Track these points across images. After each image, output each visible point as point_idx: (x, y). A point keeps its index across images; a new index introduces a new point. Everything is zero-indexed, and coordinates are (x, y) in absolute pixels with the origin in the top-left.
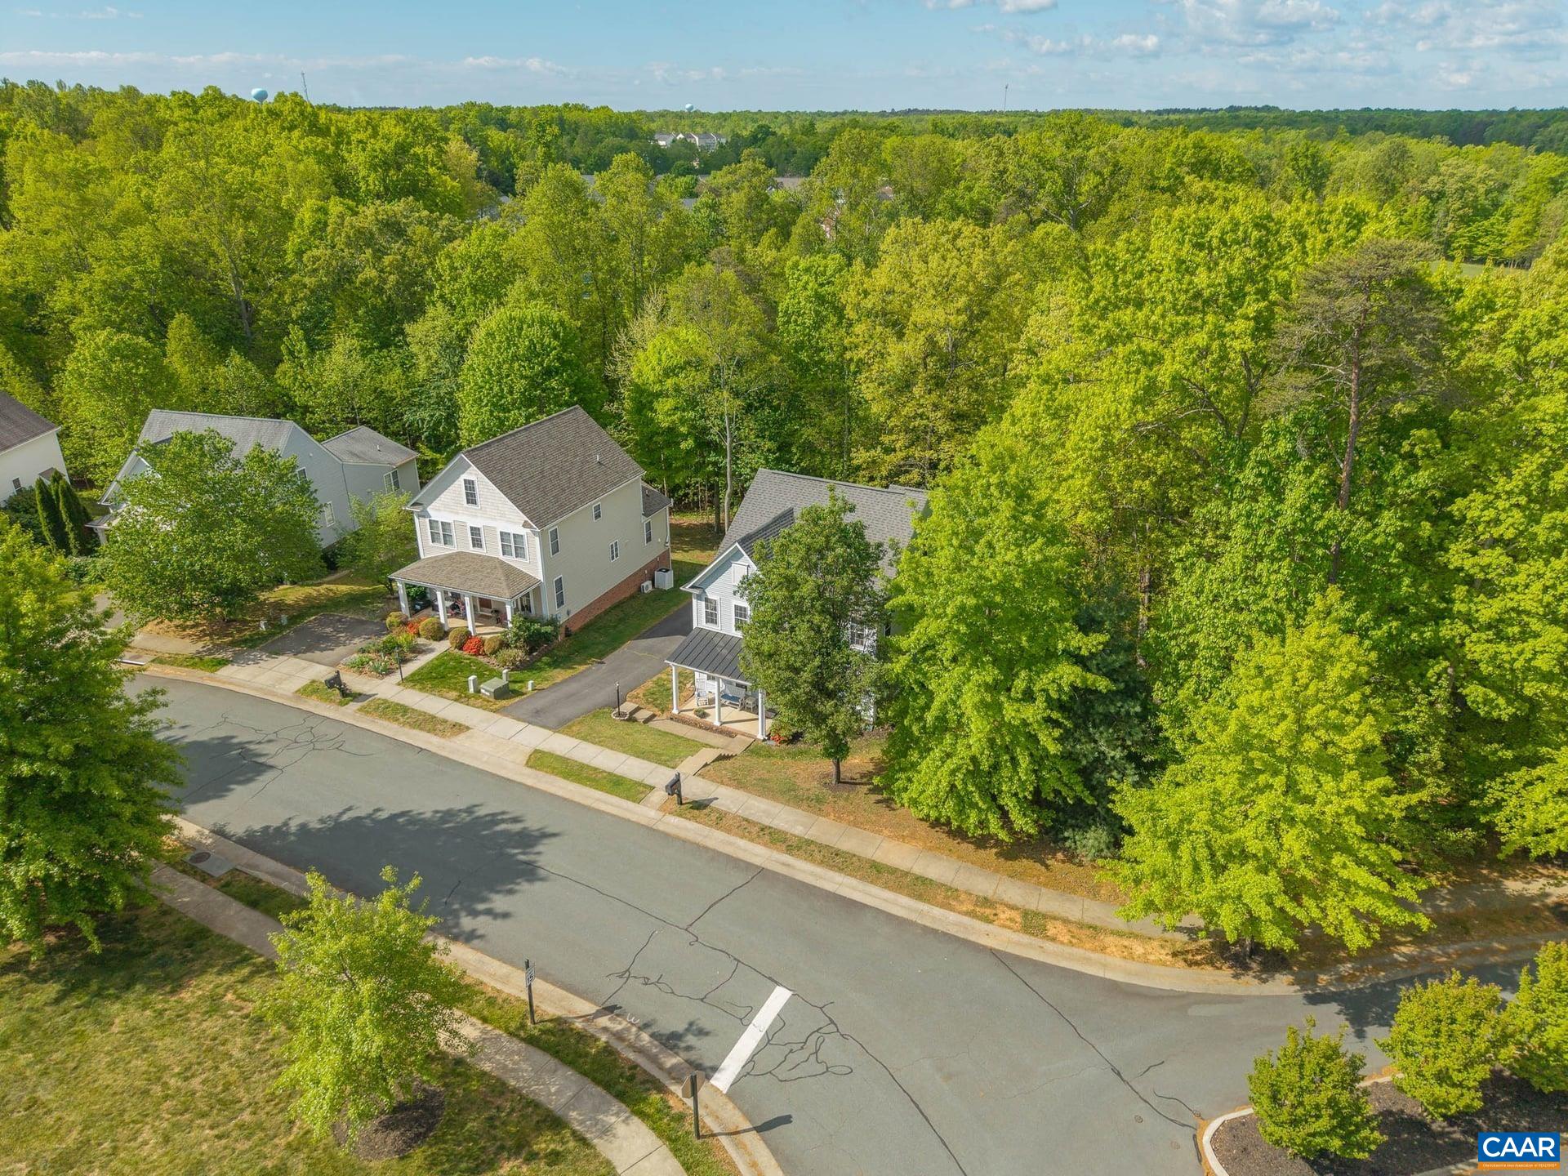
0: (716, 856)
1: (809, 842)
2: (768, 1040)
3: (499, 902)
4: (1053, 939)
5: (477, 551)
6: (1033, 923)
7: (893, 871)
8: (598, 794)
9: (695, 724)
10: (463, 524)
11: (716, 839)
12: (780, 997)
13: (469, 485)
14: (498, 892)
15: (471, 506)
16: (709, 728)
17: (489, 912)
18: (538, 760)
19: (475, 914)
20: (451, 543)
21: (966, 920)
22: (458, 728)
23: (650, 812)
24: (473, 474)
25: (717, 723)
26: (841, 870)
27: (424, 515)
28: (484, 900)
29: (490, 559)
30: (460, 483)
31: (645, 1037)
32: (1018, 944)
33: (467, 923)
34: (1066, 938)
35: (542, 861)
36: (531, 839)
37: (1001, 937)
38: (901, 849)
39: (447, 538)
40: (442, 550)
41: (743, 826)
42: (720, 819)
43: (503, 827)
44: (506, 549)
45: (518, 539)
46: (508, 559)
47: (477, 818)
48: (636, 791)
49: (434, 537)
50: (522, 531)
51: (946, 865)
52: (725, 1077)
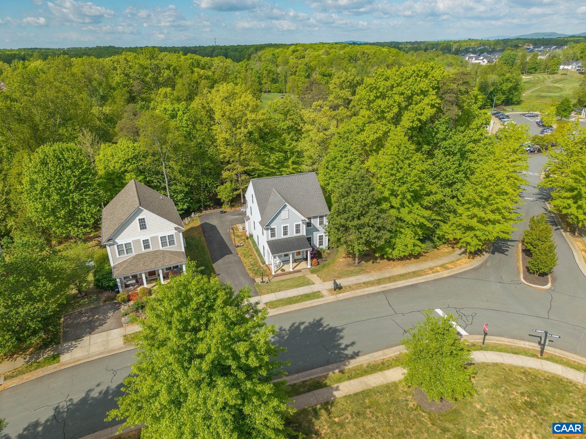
0: (368, 295)
1: (380, 280)
4: (452, 268)
5: (148, 250)
6: (444, 267)
7: (406, 274)
8: (308, 302)
9: (285, 274)
10: (139, 241)
11: (359, 292)
12: (440, 312)
13: (142, 222)
14: (339, 340)
15: (143, 230)
16: (290, 273)
17: (347, 346)
19: (345, 349)
20: (132, 252)
21: (435, 274)
23: (330, 298)
24: (145, 214)
25: (291, 270)
26: (397, 281)
28: (340, 344)
30: (136, 221)
32: (449, 273)
33: (348, 352)
34: (453, 267)
35: (332, 325)
36: (318, 323)
37: (445, 274)
38: (399, 269)
39: (129, 250)
40: (126, 257)
41: (359, 286)
42: (350, 288)
43: (302, 327)
44: (164, 244)
45: (171, 237)
46: (165, 248)
47: (289, 330)
48: (317, 295)
49: (120, 252)
50: (173, 232)
51: (412, 266)
52: (463, 332)
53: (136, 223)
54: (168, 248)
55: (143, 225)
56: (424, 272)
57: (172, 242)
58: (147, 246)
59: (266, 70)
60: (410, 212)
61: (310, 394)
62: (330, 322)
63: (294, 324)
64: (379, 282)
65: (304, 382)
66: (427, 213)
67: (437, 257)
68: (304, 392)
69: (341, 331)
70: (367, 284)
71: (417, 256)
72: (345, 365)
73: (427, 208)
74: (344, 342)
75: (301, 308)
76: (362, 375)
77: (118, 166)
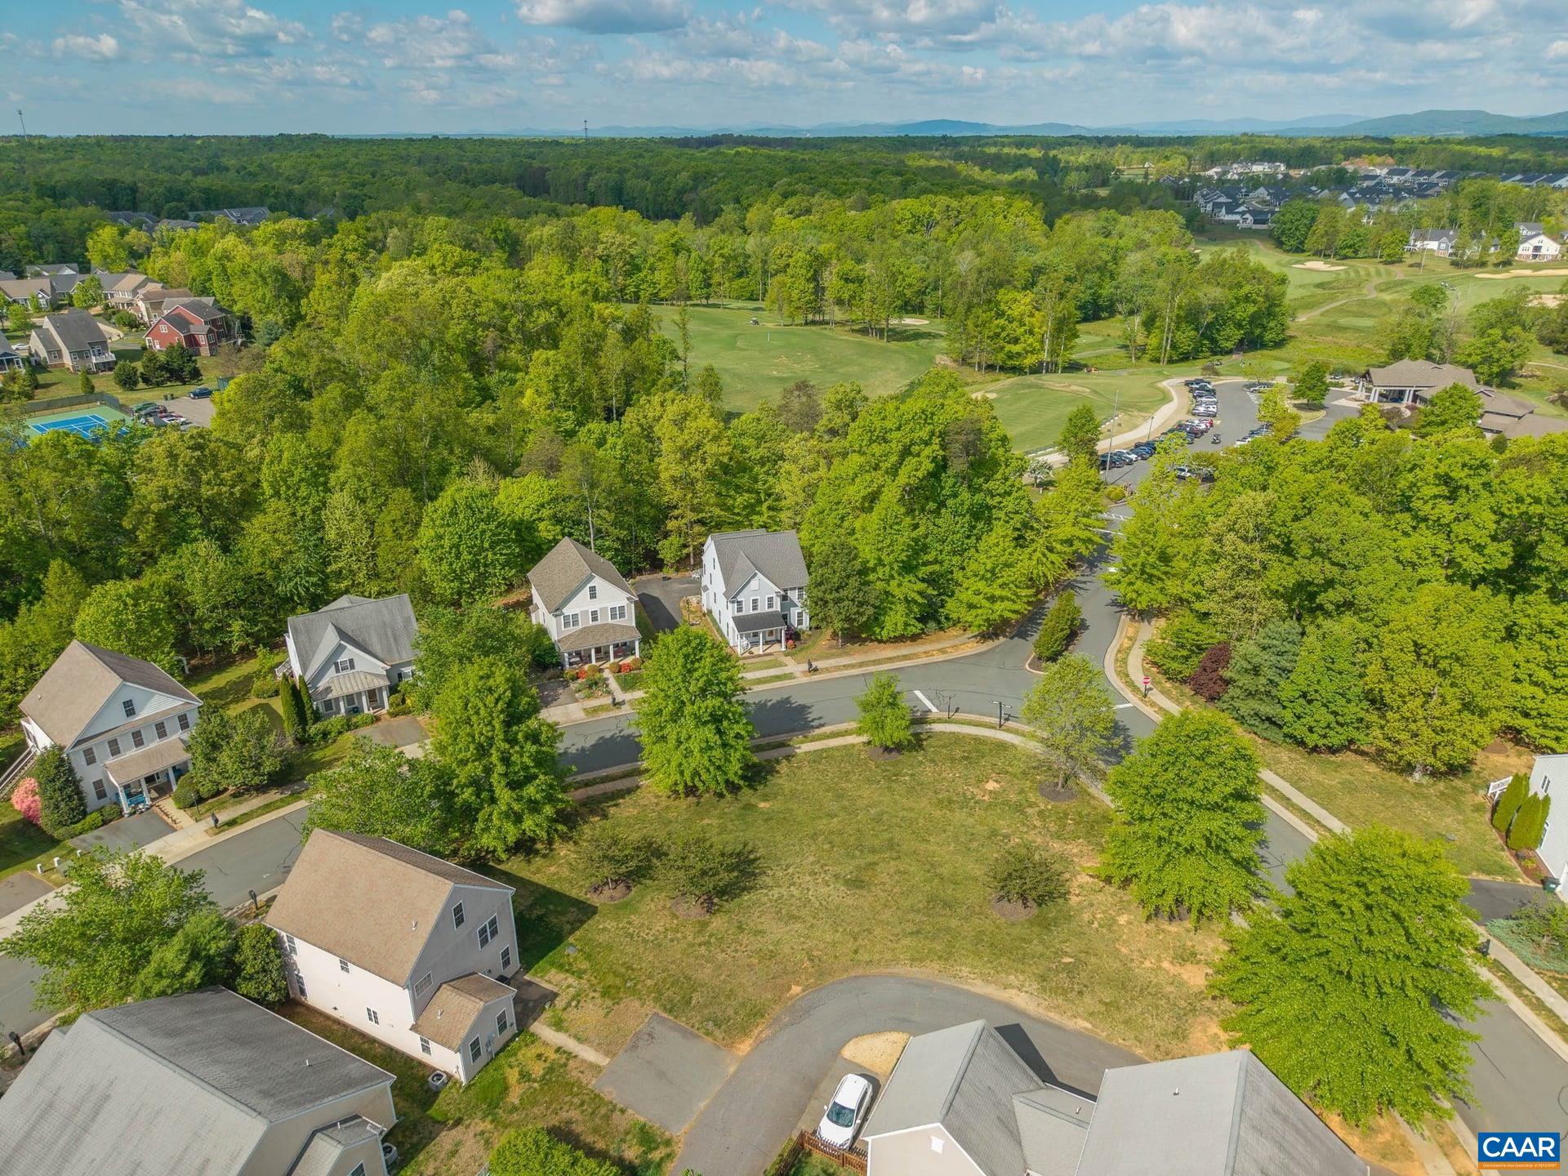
0: (844, 678)
1: (862, 662)
2: (930, 699)
4: (951, 652)
5: (596, 623)
6: (943, 651)
7: (893, 657)
8: (777, 683)
9: (753, 657)
10: (587, 612)
11: (836, 674)
12: (918, 693)
13: (593, 589)
14: (806, 714)
15: (593, 600)
16: (760, 656)
17: (814, 719)
19: (812, 721)
20: (578, 624)
21: (928, 658)
23: (805, 680)
24: (596, 581)
25: (761, 653)
26: (881, 664)
27: (561, 614)
28: (807, 717)
29: (604, 625)
30: (587, 589)
32: (946, 657)
35: (801, 702)
36: (787, 700)
37: (942, 657)
38: (889, 651)
39: (575, 623)
40: (572, 629)
41: (837, 668)
42: (827, 670)
44: (613, 616)
45: (622, 608)
46: (614, 622)
48: (790, 676)
49: (566, 624)
50: (625, 602)
51: (905, 649)
52: (934, 710)
53: (586, 591)
54: (618, 621)
55: (593, 595)
56: (916, 656)
57: (622, 615)
58: (595, 619)
59: (722, 256)
60: (900, 585)
61: (773, 751)
62: (798, 700)
64: (861, 665)
65: (769, 742)
66: (922, 586)
67: (938, 641)
68: (771, 749)
69: (809, 707)
70: (847, 667)
71: (914, 638)
72: (810, 732)
73: (923, 580)
74: (811, 717)
77: (528, 512)
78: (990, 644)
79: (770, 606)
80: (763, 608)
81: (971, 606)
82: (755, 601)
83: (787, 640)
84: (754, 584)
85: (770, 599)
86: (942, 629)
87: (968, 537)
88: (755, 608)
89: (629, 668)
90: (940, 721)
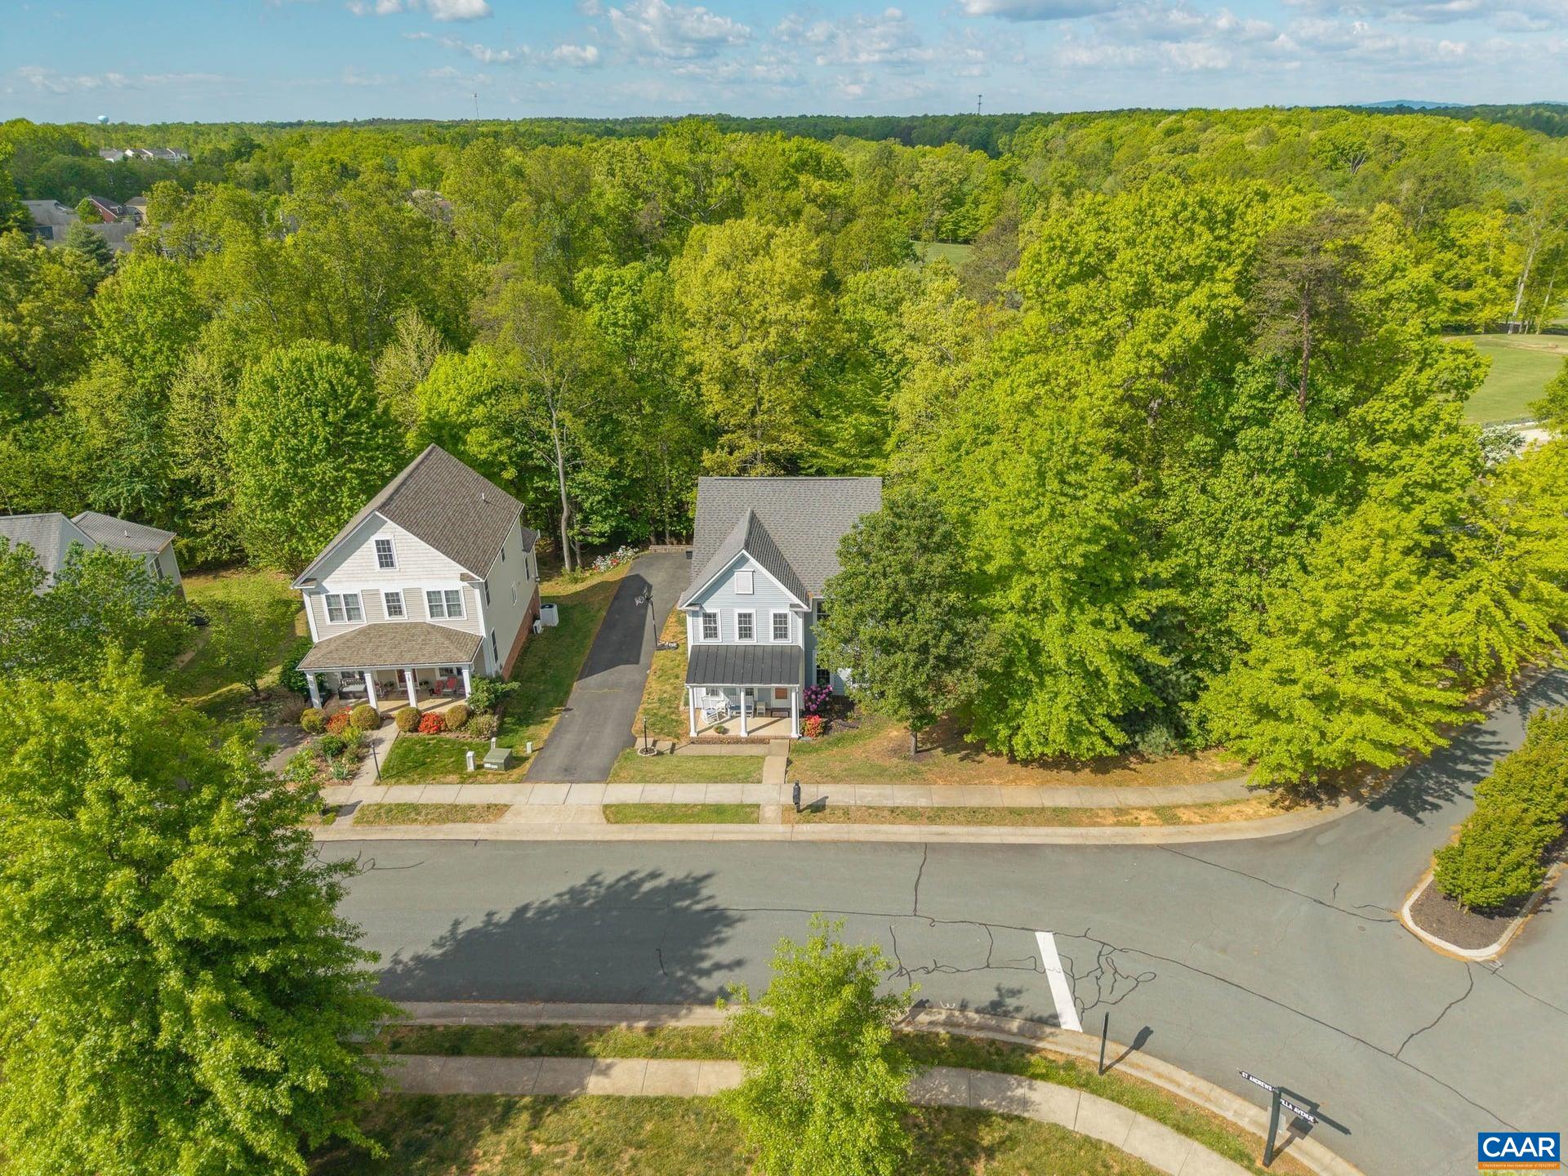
0: (875, 846)
1: (944, 809)
2: (1072, 977)
3: (718, 954)
4: (1191, 823)
5: (396, 619)
6: (1167, 815)
7: (1032, 810)
8: (710, 827)
9: (722, 742)
10: (376, 593)
11: (860, 832)
12: (1046, 942)
13: (384, 548)
14: (708, 946)
15: (386, 570)
16: (738, 741)
17: (718, 966)
18: (615, 813)
19: (707, 973)
20: (359, 617)
21: (1119, 829)
22: (496, 810)
23: (772, 829)
24: (390, 531)
25: (743, 734)
26: (990, 823)
27: (320, 590)
28: (702, 958)
29: (415, 625)
30: (371, 544)
31: (971, 1014)
32: (1170, 835)
33: (707, 984)
34: (1197, 819)
35: (721, 902)
36: (689, 887)
37: (1154, 834)
38: (1024, 792)
39: (353, 612)
40: (345, 627)
41: (873, 814)
42: (847, 814)
43: (647, 886)
44: (435, 610)
45: (452, 595)
46: (438, 621)
47: (610, 887)
48: (746, 813)
49: (334, 614)
50: (457, 585)
51: (1064, 793)
52: (1070, 1019)
53: (369, 549)
54: (444, 621)
55: (386, 557)
56: (1090, 816)
57: (454, 609)
58: (395, 609)
60: (1069, 629)
61: (531, 1063)
62: (720, 894)
63: (632, 873)
64: (936, 815)
65: (542, 1028)
66: (1129, 639)
67: (1166, 781)
68: (521, 1054)
69: (729, 922)
70: (897, 814)
71: (1101, 765)
72: (675, 1016)
73: (1138, 626)
74: (715, 957)
75: (681, 837)
76: (692, 1055)
78: (1307, 816)
79: (781, 630)
80: (764, 636)
81: (1264, 712)
82: (745, 618)
83: (804, 713)
84: (741, 580)
85: (780, 620)
86: (1188, 750)
87: (1288, 530)
88: (745, 632)
89: (440, 725)
90: (1068, 1073)
